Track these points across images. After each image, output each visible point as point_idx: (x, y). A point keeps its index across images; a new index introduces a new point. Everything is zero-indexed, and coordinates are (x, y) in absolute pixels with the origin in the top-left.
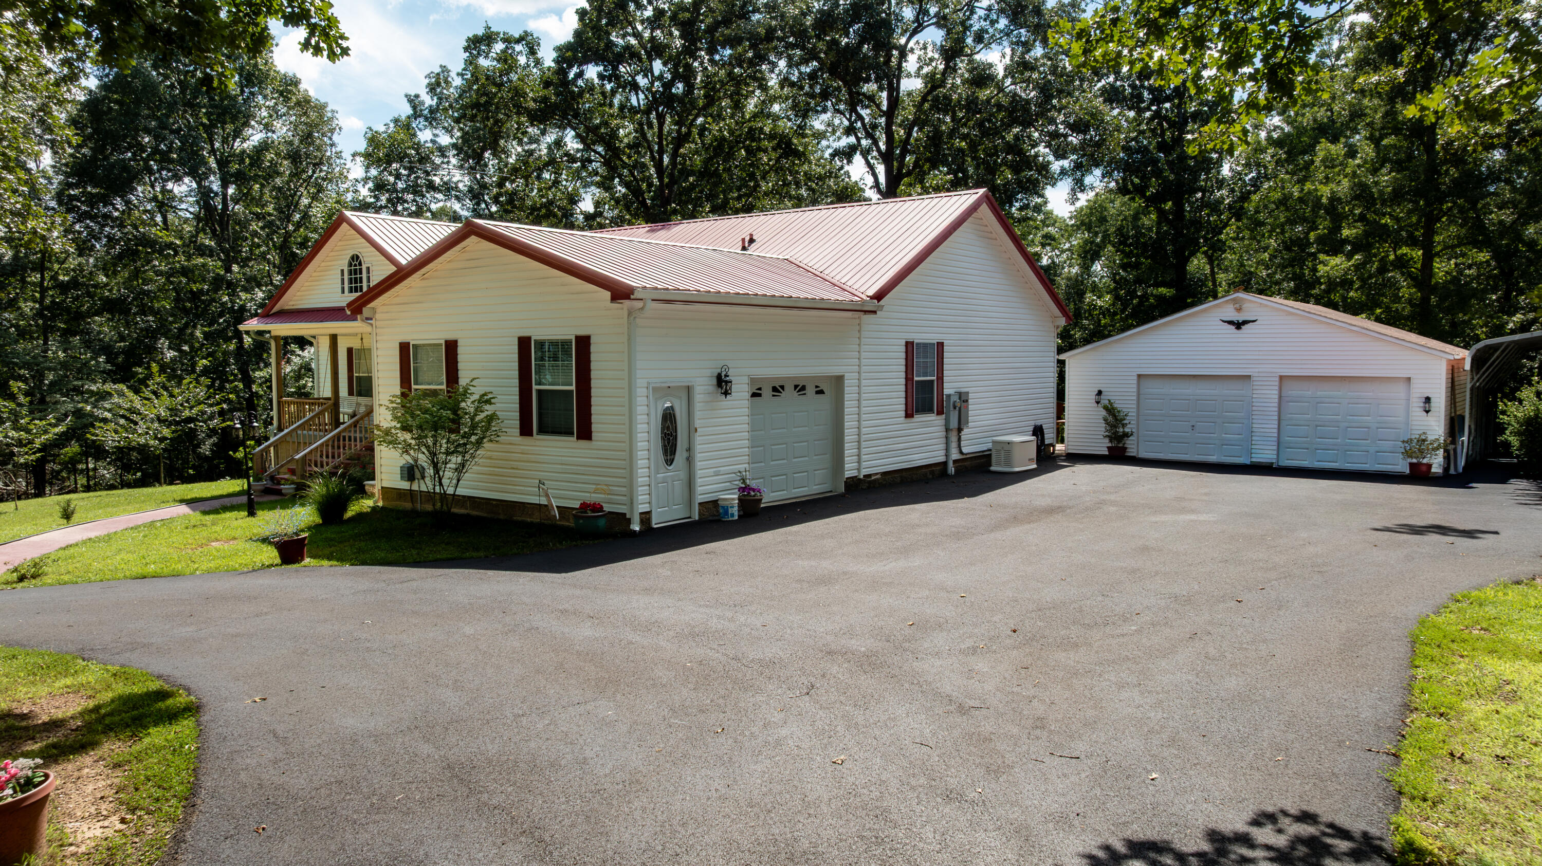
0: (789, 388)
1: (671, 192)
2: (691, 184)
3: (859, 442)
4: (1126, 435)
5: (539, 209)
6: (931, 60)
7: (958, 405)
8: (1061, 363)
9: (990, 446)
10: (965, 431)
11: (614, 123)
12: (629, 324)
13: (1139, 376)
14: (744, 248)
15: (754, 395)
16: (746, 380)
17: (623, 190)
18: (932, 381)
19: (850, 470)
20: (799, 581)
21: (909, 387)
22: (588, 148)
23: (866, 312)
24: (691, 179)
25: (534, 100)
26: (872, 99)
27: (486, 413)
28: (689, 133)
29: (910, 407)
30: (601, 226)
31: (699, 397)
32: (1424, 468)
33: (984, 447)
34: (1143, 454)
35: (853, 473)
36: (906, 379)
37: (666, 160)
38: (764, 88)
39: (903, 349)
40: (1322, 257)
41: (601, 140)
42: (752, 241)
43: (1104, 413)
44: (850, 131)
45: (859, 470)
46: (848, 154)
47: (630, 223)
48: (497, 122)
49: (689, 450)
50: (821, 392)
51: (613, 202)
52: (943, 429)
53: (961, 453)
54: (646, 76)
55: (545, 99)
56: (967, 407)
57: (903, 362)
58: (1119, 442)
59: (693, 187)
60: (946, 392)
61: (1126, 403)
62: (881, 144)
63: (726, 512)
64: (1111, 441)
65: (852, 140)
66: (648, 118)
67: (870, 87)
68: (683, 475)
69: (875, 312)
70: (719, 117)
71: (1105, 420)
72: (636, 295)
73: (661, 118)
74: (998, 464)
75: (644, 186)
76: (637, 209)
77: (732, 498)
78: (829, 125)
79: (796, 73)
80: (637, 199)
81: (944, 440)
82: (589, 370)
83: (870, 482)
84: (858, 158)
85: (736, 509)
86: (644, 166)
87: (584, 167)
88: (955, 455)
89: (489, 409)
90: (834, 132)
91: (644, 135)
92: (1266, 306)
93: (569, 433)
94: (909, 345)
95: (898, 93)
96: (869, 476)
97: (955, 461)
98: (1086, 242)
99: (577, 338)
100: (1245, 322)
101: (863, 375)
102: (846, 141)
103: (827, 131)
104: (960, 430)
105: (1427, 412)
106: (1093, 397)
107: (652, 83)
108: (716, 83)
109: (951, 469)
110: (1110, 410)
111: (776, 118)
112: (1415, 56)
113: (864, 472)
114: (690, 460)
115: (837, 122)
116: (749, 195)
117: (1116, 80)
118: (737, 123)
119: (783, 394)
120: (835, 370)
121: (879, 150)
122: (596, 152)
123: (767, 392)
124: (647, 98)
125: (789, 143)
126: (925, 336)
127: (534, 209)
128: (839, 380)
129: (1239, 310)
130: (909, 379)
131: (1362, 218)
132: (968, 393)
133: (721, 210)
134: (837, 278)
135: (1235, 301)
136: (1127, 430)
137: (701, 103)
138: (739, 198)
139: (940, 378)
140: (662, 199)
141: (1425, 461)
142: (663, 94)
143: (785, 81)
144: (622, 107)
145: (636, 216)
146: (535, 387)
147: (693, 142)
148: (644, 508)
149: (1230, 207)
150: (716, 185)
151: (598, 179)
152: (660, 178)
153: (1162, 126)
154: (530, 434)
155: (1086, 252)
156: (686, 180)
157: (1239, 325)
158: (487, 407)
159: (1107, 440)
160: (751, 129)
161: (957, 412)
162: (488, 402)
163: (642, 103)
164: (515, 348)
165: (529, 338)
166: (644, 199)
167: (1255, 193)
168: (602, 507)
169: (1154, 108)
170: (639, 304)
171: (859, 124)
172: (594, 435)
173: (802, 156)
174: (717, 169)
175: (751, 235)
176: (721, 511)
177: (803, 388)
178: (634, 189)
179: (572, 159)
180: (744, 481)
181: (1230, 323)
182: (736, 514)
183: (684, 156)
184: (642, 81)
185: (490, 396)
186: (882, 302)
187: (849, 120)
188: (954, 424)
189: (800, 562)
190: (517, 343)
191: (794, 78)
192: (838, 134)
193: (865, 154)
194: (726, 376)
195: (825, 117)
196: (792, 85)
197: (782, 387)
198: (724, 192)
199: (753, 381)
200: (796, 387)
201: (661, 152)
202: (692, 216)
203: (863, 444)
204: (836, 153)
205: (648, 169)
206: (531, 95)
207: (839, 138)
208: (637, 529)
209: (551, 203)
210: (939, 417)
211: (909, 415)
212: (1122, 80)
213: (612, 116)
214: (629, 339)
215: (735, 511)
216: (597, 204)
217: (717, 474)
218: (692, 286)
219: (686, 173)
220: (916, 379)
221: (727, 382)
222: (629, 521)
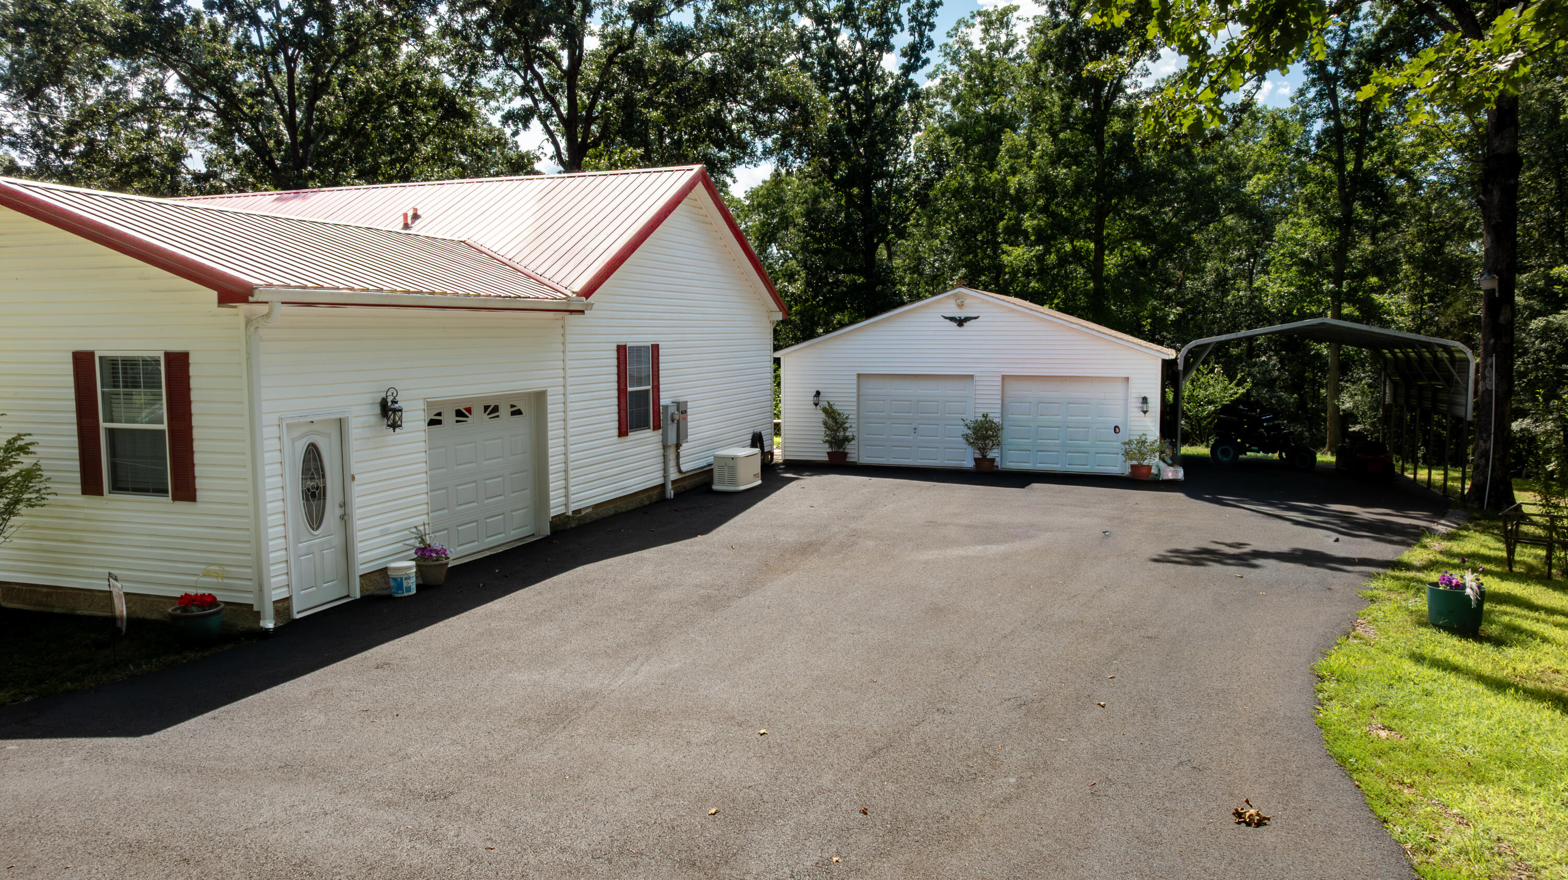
0: (478, 411)
1: (306, 152)
2: (331, 143)
3: (566, 471)
4: (847, 440)
5: (129, 166)
6: (619, 17)
7: (677, 417)
8: (777, 361)
9: (711, 460)
10: (684, 446)
11: (229, 63)
12: (248, 337)
13: (859, 375)
14: (406, 226)
15: (432, 423)
16: (421, 405)
17: (246, 147)
18: (648, 391)
19: (556, 507)
20: (523, 721)
21: (623, 400)
22: (196, 95)
23: (571, 312)
24: (331, 138)
25: (115, 25)
26: (551, 56)
27: (20, 466)
28: (328, 83)
29: (623, 421)
30: (218, 191)
31: (355, 431)
32: (1145, 471)
33: (702, 463)
34: (865, 460)
35: (560, 510)
36: (619, 390)
37: (299, 114)
38: (418, 35)
39: (615, 354)
40: (1005, 247)
41: (212, 82)
42: (416, 217)
43: (823, 416)
44: (525, 91)
45: (566, 505)
46: (523, 118)
47: (255, 188)
48: (57, 49)
49: (343, 505)
50: (518, 412)
51: (231, 161)
52: (660, 445)
53: (680, 471)
54: (269, 9)
55: (129, 25)
56: (685, 419)
57: (615, 370)
58: (840, 447)
59: (335, 145)
60: (663, 402)
61: (845, 404)
62: (562, 109)
63: (400, 586)
64: (831, 446)
65: (528, 102)
66: (275, 61)
67: (550, 42)
68: (336, 539)
69: (582, 312)
70: (364, 67)
71: (825, 423)
72: (257, 297)
73: (290, 61)
74: (722, 482)
75: (271, 143)
76: (264, 170)
77: (406, 566)
78: (498, 84)
79: (460, 19)
80: (263, 159)
81: (661, 459)
82: (188, 402)
83: (580, 519)
84: (535, 123)
85: (413, 580)
86: (270, 120)
87: (190, 115)
88: (674, 475)
89: (26, 461)
90: (504, 92)
91: (270, 83)
92: (988, 302)
93: (163, 491)
94: (621, 350)
95: (581, 51)
96: (579, 511)
97: (674, 482)
98: (763, 224)
99: (168, 355)
100: (967, 319)
101: (570, 389)
102: (519, 103)
103: (495, 91)
104: (678, 446)
105: (1145, 412)
106: (811, 399)
107: (278, 19)
108: (360, 25)
109: (670, 493)
110: (830, 412)
111: (436, 73)
112: (1140, 46)
113: (573, 507)
114: (345, 518)
115: (507, 80)
116: (406, 160)
117: (805, 56)
118: (387, 74)
119: (470, 419)
120: (535, 385)
121: (560, 115)
122: (207, 99)
123: (449, 417)
124: (272, 35)
125: (453, 103)
126: (638, 338)
127: (120, 166)
128: (540, 397)
129: (961, 306)
130: (622, 391)
131: (1044, 210)
132: (686, 402)
133: (370, 176)
134: (532, 267)
135: (956, 296)
136: (847, 434)
137: (341, 48)
138: (392, 163)
139: (656, 388)
140: (295, 158)
141: (1146, 463)
142: (293, 32)
143: (446, 30)
144: (238, 46)
145: (261, 179)
146: (103, 425)
147: (332, 94)
148: (279, 594)
149: (916, 194)
150: (363, 146)
151: (211, 131)
152: (293, 135)
153: (849, 108)
154: (98, 492)
155: (764, 235)
156: (325, 138)
157: (961, 322)
158: (22, 458)
159: (827, 445)
160: (405, 83)
161: (675, 425)
162: (23, 449)
163: (265, 41)
164: (69, 368)
165: (91, 354)
166: (272, 160)
167: (939, 180)
168: (214, 598)
169: (841, 89)
170: (264, 309)
171: (536, 85)
172: (199, 494)
173: (468, 118)
174: (363, 127)
175: (416, 210)
176: (392, 584)
177: (496, 409)
178: (257, 144)
179: (176, 106)
180: (423, 541)
181: (952, 319)
182: (414, 587)
183: (321, 110)
184: (265, 15)
185: (28, 439)
186: (592, 299)
187: (524, 78)
188: (672, 440)
189: (517, 676)
190: (71, 360)
191: (458, 26)
192: (509, 94)
193: (544, 118)
194: (394, 402)
195: (494, 74)
196: (455, 34)
197: (469, 410)
198: (373, 155)
199: (430, 405)
200: (486, 408)
201: (293, 105)
202: (334, 182)
203: (572, 473)
204: (509, 117)
205: (277, 124)
206: (108, 17)
207: (511, 100)
208: (270, 625)
209: (147, 158)
210: (656, 433)
211: (622, 433)
212: (812, 56)
213: (226, 54)
214: (248, 359)
215: (412, 584)
216: (210, 162)
217: (385, 533)
218: (342, 282)
219: (325, 130)
220: (630, 389)
221: (395, 411)
222: (258, 615)
